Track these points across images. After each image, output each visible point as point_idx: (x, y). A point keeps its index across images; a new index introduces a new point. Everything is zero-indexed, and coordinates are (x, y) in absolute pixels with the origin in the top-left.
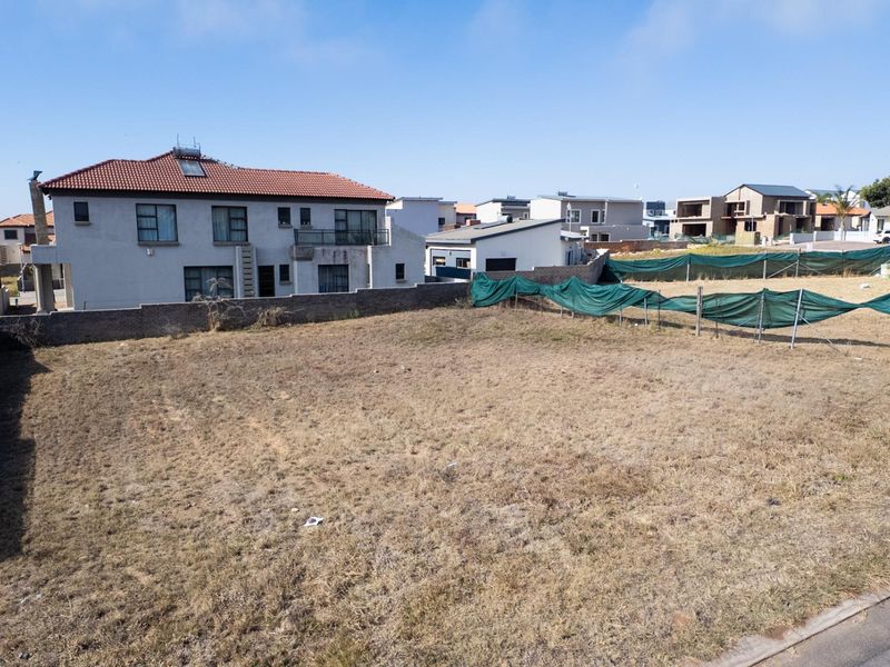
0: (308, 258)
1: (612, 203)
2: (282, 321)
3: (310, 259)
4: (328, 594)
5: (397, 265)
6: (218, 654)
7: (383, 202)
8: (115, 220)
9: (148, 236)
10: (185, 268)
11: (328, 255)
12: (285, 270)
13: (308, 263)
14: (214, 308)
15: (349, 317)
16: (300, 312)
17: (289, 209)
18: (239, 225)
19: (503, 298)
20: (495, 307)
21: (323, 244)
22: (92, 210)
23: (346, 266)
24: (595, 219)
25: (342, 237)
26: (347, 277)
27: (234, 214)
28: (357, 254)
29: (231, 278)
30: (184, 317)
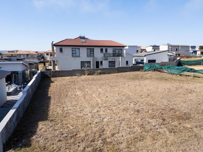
0: (106, 60)
1: (181, 46)
2: (100, 74)
3: (107, 60)
4: (110, 135)
5: (127, 61)
6: (86, 146)
7: (124, 47)
8: (68, 51)
9: (74, 55)
10: (81, 62)
11: (111, 59)
12: (101, 62)
13: (107, 61)
14: (86, 70)
15: (115, 73)
16: (105, 71)
17: (103, 49)
18: (92, 52)
19: (152, 69)
20: (150, 71)
21: (110, 56)
22: (63, 49)
23: (115, 61)
24: (177, 50)
25: (114, 55)
26: (115, 64)
27: (91, 50)
28: (117, 59)
29: (90, 64)
30: (80, 72)
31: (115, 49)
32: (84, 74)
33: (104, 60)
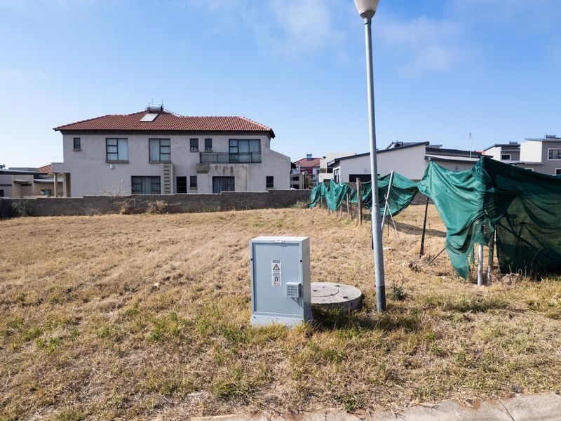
0: (206, 172)
5: (268, 177)
8: (94, 147)
9: (112, 157)
10: (132, 177)
11: (219, 170)
12: (193, 179)
13: (205, 175)
17: (197, 139)
18: (166, 150)
20: (315, 208)
21: (218, 162)
22: (82, 142)
25: (234, 158)
26: (234, 185)
27: (163, 143)
28: (241, 169)
29: (160, 184)
30: (108, 205)
31: (238, 140)
32: (116, 211)
33: (198, 172)
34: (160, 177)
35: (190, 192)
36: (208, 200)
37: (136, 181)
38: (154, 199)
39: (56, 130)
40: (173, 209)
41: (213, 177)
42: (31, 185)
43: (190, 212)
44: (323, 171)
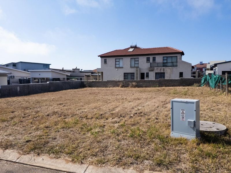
0: (153, 71)
5: (180, 73)
8: (111, 62)
10: (124, 73)
11: (158, 70)
12: (148, 74)
17: (150, 58)
18: (137, 62)
19: (205, 83)
21: (158, 67)
23: (164, 73)
25: (165, 64)
26: (164, 76)
27: (136, 60)
28: (168, 69)
29: (134, 76)
30: (115, 84)
31: (167, 57)
32: (118, 86)
33: (149, 71)
34: (134, 73)
35: (146, 79)
36: (153, 82)
37: (126, 75)
38: (132, 82)
39: (99, 56)
40: (139, 86)
41: (156, 73)
42: (90, 76)
43: (146, 87)
44: (208, 69)
